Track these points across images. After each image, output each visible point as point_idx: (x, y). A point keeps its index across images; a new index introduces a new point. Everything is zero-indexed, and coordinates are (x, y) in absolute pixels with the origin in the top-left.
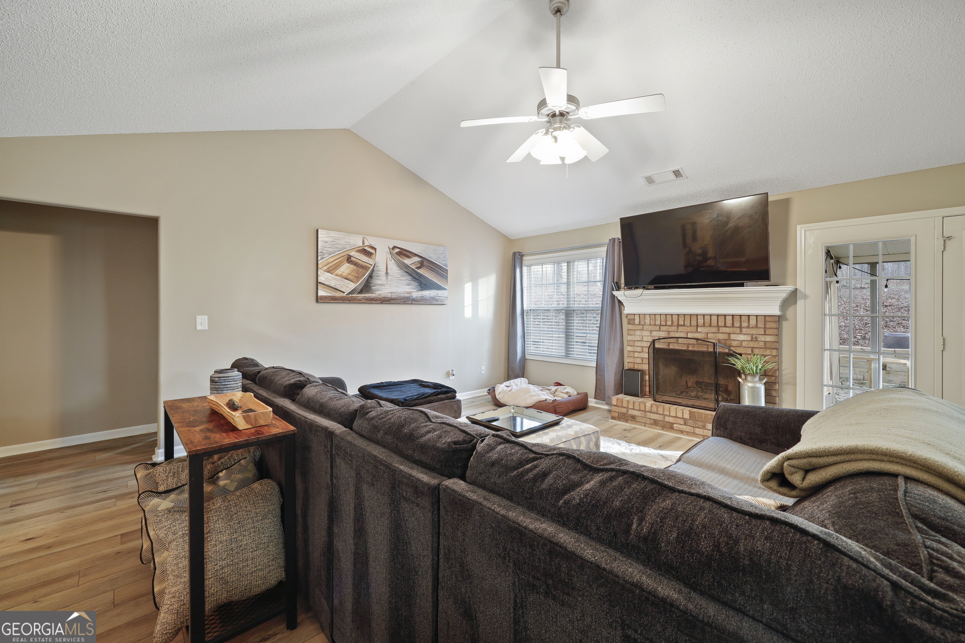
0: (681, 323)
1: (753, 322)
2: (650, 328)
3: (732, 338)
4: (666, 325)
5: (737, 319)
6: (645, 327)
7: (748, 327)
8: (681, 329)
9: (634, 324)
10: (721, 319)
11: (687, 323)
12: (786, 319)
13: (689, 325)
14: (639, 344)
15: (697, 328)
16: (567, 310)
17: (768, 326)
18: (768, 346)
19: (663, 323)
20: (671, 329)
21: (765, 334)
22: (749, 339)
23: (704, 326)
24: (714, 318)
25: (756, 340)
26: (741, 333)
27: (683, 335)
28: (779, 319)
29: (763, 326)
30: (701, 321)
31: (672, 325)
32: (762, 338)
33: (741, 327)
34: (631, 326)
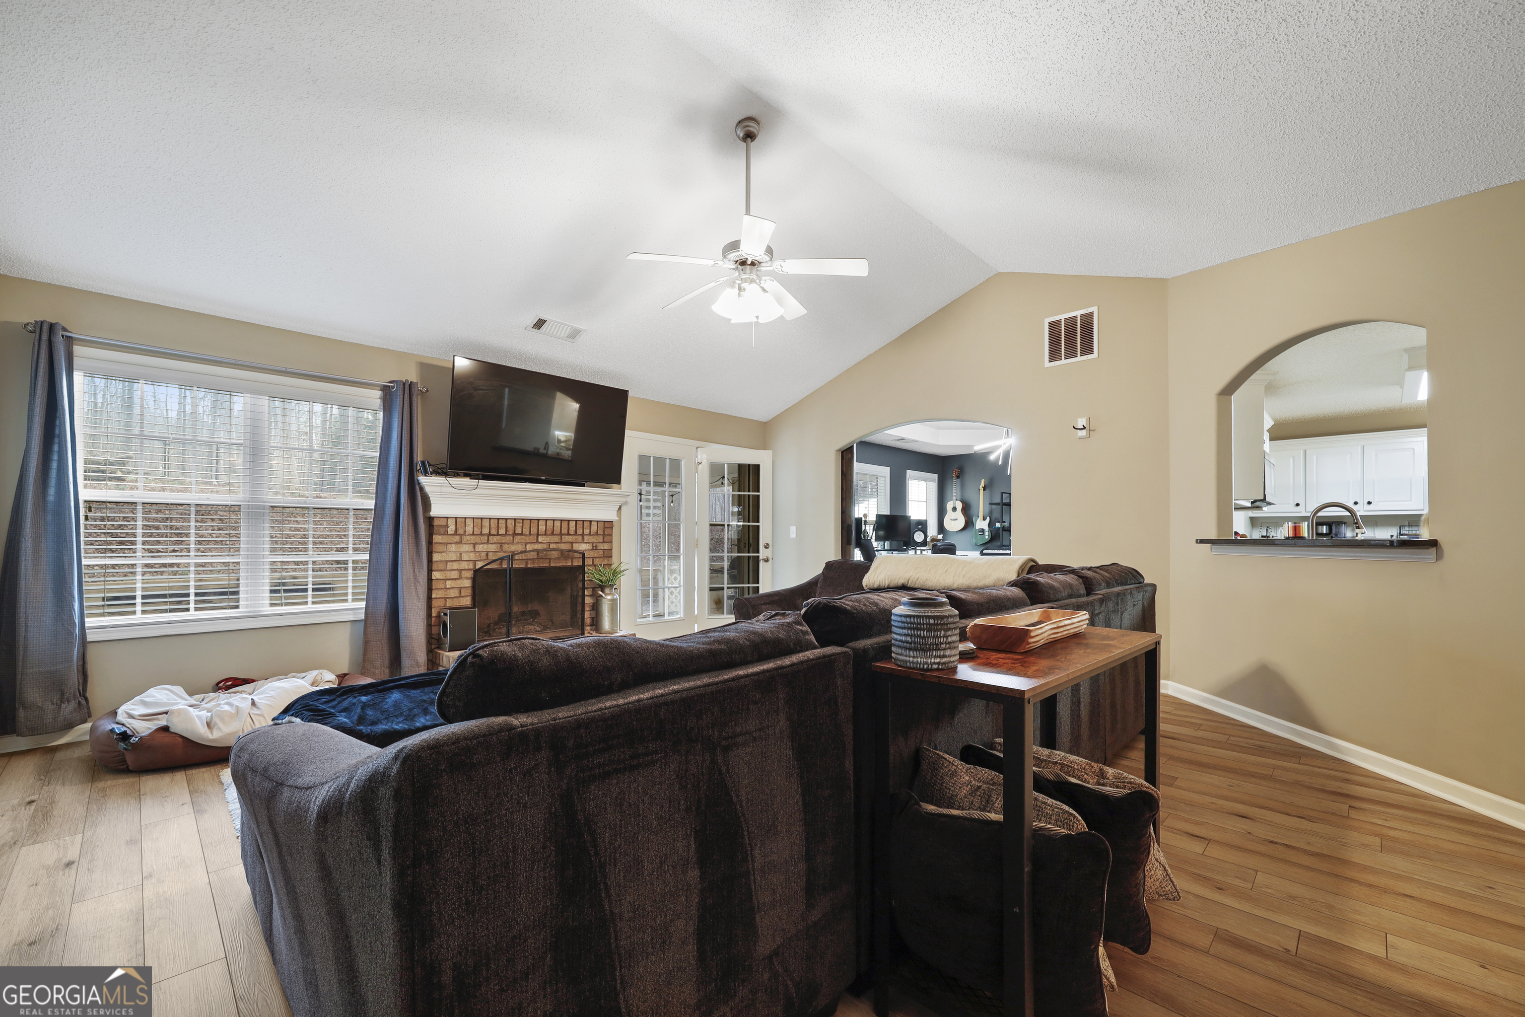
0: (519, 530)
1: (594, 528)
2: (473, 539)
3: (574, 548)
4: (498, 534)
5: (580, 524)
6: (465, 539)
7: (590, 534)
8: (520, 539)
9: (446, 533)
10: (565, 525)
11: (526, 531)
12: (615, 526)
13: (528, 533)
14: (455, 566)
15: (538, 538)
17: (606, 533)
18: (606, 554)
19: (494, 532)
20: (503, 540)
21: (604, 542)
22: (590, 548)
23: (545, 534)
24: (557, 524)
26: (583, 542)
27: (523, 547)
28: (612, 525)
29: (602, 533)
30: (542, 528)
32: (601, 546)
33: (583, 535)
34: (440, 537)
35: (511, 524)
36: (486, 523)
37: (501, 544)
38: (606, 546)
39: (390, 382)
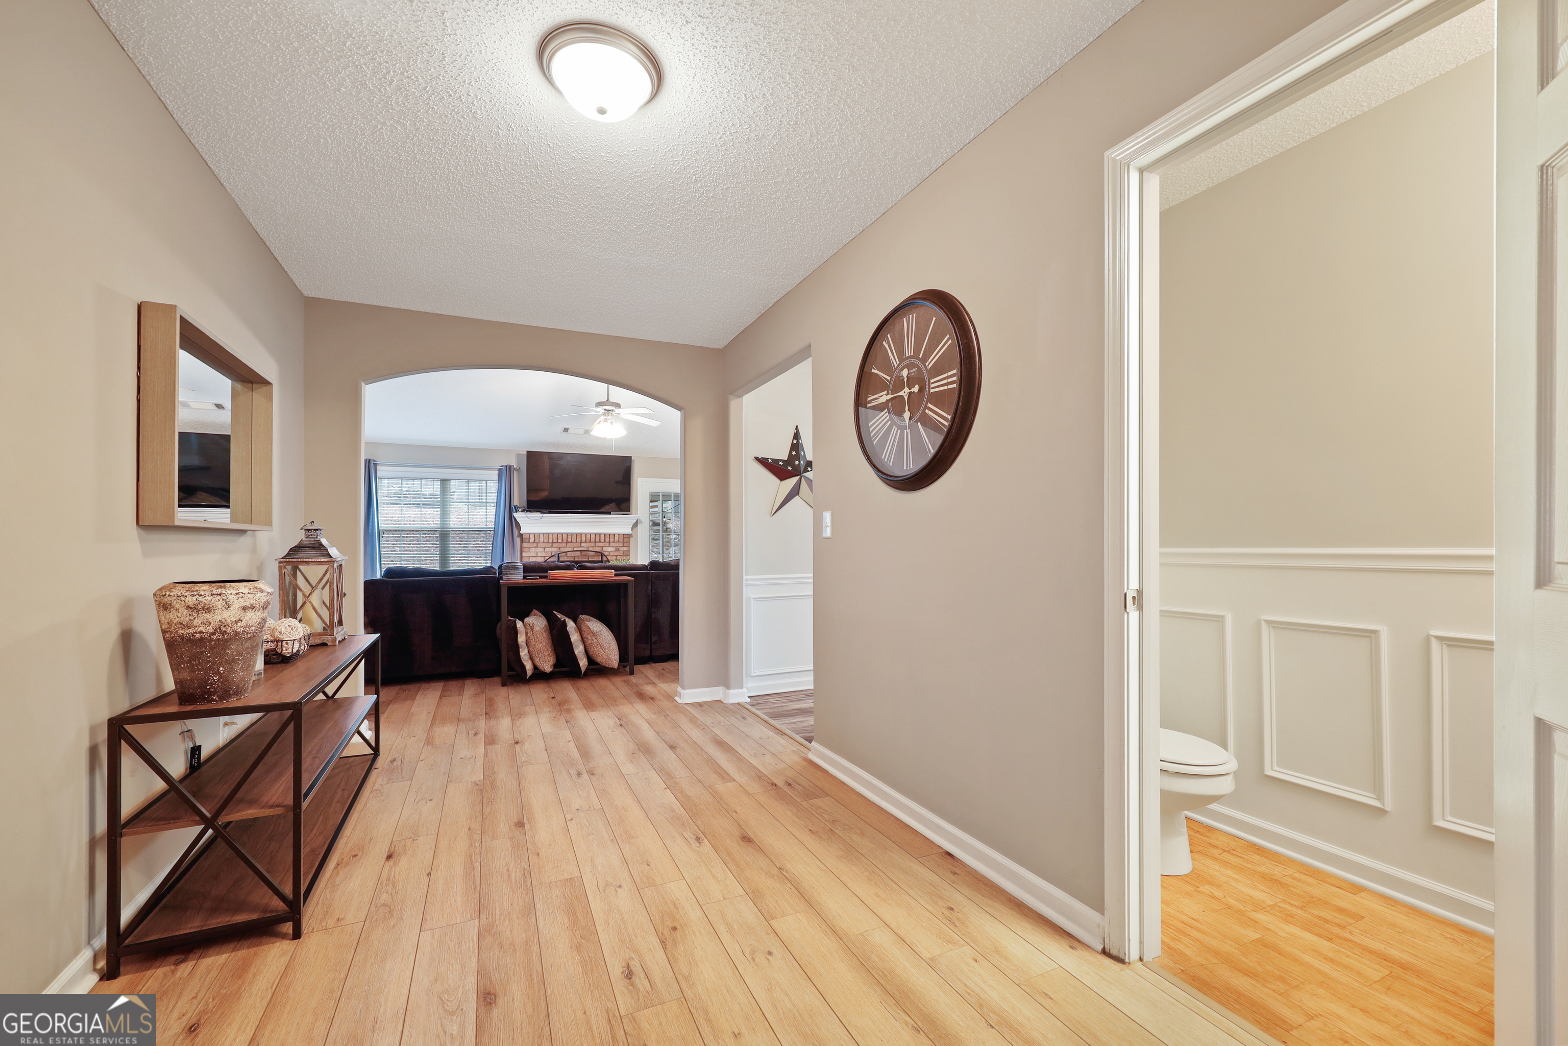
0: (569, 540)
1: (617, 538)
2: (544, 545)
3: (604, 550)
4: (557, 542)
5: (607, 536)
6: (539, 545)
7: (614, 542)
8: (569, 545)
9: (529, 542)
10: (598, 537)
11: (574, 540)
12: (632, 537)
13: (575, 541)
15: (581, 544)
16: (442, 531)
17: (625, 541)
18: (625, 554)
19: (555, 541)
20: (561, 545)
21: (623, 546)
22: (614, 550)
24: (593, 536)
25: (619, 550)
26: (609, 546)
27: (570, 549)
28: (629, 536)
29: (622, 541)
30: (584, 538)
31: (562, 542)
32: (622, 549)
33: (609, 542)
34: (526, 544)
35: (565, 536)
36: (551, 536)
37: (559, 548)
38: (625, 549)
39: (501, 466)
